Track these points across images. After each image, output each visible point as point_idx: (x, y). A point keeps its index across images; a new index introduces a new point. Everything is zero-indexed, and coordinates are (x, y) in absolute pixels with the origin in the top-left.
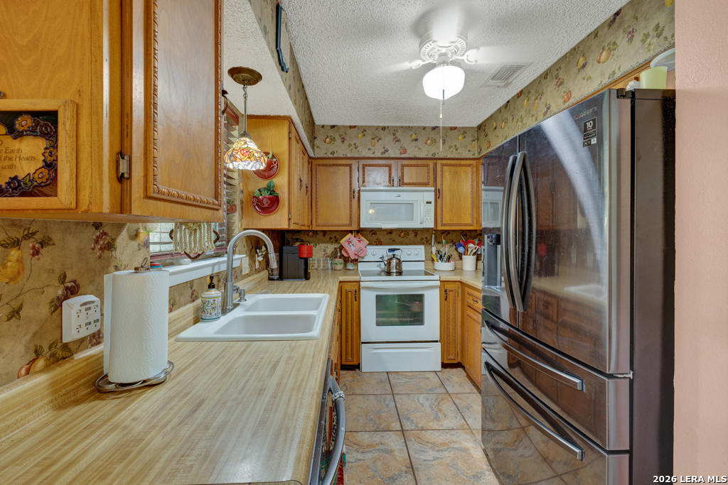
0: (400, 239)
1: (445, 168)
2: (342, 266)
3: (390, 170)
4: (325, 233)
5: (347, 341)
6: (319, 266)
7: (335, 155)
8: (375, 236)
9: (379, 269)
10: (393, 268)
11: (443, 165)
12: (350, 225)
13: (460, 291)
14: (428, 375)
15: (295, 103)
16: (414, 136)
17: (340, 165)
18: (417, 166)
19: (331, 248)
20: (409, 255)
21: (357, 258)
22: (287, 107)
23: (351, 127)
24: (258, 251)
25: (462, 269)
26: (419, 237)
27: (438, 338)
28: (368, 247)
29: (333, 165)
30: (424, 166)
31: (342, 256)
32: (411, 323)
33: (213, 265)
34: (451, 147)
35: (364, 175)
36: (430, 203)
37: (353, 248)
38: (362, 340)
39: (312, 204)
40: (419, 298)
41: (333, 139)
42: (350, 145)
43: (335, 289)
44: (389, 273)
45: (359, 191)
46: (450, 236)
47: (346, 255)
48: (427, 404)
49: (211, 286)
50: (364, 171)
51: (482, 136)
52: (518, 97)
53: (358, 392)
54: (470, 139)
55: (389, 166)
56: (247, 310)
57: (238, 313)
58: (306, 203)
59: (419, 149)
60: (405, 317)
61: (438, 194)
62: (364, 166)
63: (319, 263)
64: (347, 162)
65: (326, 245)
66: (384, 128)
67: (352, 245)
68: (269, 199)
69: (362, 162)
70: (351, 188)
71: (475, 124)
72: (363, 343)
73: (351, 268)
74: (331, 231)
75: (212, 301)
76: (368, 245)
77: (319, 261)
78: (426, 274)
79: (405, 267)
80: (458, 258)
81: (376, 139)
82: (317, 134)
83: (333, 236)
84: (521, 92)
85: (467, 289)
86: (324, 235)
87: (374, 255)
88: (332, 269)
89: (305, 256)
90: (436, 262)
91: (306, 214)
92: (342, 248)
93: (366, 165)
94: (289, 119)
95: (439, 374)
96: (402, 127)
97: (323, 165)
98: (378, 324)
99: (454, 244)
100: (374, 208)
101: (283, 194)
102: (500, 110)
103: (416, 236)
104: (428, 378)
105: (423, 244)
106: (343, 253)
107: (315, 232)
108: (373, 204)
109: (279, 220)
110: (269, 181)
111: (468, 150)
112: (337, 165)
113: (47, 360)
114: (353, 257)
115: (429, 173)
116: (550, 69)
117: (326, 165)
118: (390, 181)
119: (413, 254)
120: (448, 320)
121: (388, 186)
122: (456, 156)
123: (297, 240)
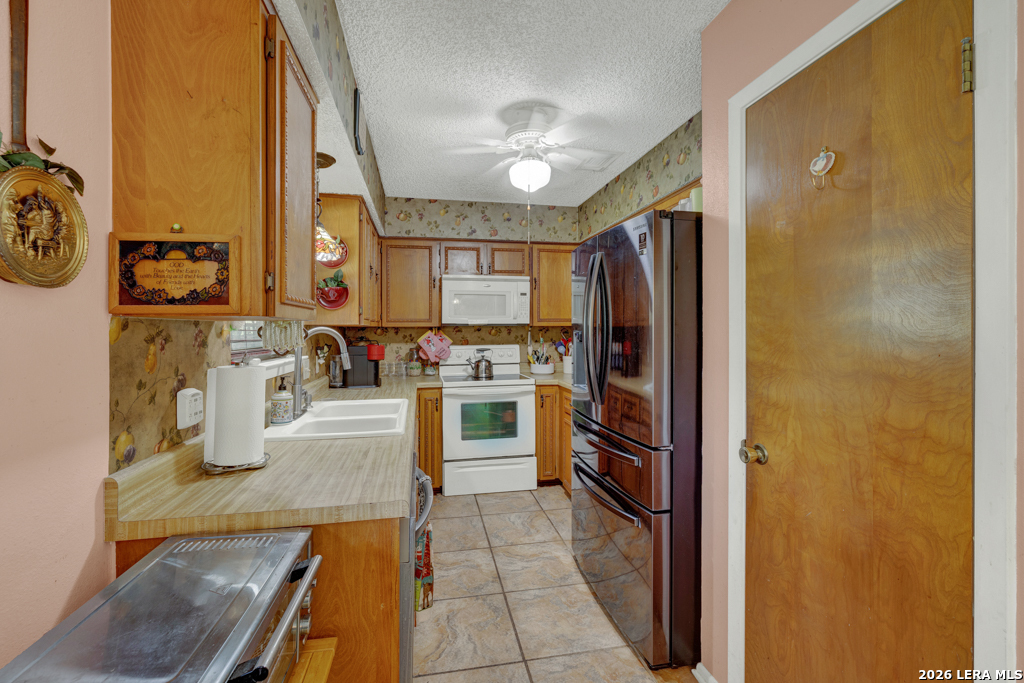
0: (490, 338)
1: (543, 254)
2: (420, 370)
3: (478, 255)
4: (397, 330)
5: (426, 460)
6: (390, 372)
7: (411, 235)
8: (461, 333)
9: (465, 374)
10: (482, 371)
11: (540, 250)
12: (430, 320)
13: (558, 396)
14: (521, 494)
15: (368, 183)
16: (506, 216)
17: (417, 247)
18: (511, 250)
19: (405, 349)
20: (502, 356)
21: (437, 360)
22: (360, 187)
23: (430, 201)
24: (319, 352)
25: (562, 372)
26: (513, 335)
27: (534, 453)
28: (452, 347)
29: (409, 247)
30: (518, 250)
31: (419, 359)
32: (503, 436)
33: (279, 366)
34: (549, 229)
35: (446, 259)
36: (525, 294)
37: (433, 349)
38: (445, 458)
39: (383, 296)
40: (512, 406)
41: (408, 216)
42: (429, 223)
43: (414, 395)
44: (477, 378)
45: (441, 280)
46: (549, 334)
47: (424, 357)
48: (519, 521)
49: (282, 388)
50: (446, 255)
51: (583, 219)
52: (616, 182)
53: (440, 516)
54: (571, 221)
55: (477, 250)
56: (317, 416)
57: (306, 419)
58: (376, 293)
59: (512, 230)
60: (495, 430)
61: (534, 284)
62: (447, 249)
63: (390, 368)
64: (426, 243)
65: (399, 345)
66: (471, 204)
67: (432, 345)
68: (336, 291)
69: (445, 244)
70: (430, 275)
71: (577, 203)
72: (446, 461)
73: (431, 373)
74: (405, 328)
75: (284, 403)
76: (452, 344)
77: (390, 365)
78: (521, 378)
79: (496, 371)
80: (558, 359)
81: (461, 218)
82: (388, 208)
83: (408, 334)
84: (619, 177)
85: (565, 394)
86: (397, 333)
87: (459, 357)
88: (407, 375)
89: (375, 358)
90: (532, 365)
91: (376, 308)
92: (419, 348)
93: (450, 248)
94: (361, 200)
95: (535, 493)
96: (492, 204)
97: (396, 247)
98: (464, 438)
99: (554, 343)
100: (459, 299)
101: (352, 284)
102: (599, 192)
103: (509, 333)
104: (522, 498)
105: (518, 343)
106: (421, 354)
107: (385, 330)
108: (457, 295)
109: (349, 316)
110: (336, 270)
111: (569, 234)
112: (413, 247)
113: (169, 442)
114: (433, 359)
115: (523, 259)
116: (642, 159)
117: (400, 247)
118: (478, 267)
119: (505, 356)
120: (545, 431)
121: (476, 274)
122: (555, 241)
123: (362, 339)
